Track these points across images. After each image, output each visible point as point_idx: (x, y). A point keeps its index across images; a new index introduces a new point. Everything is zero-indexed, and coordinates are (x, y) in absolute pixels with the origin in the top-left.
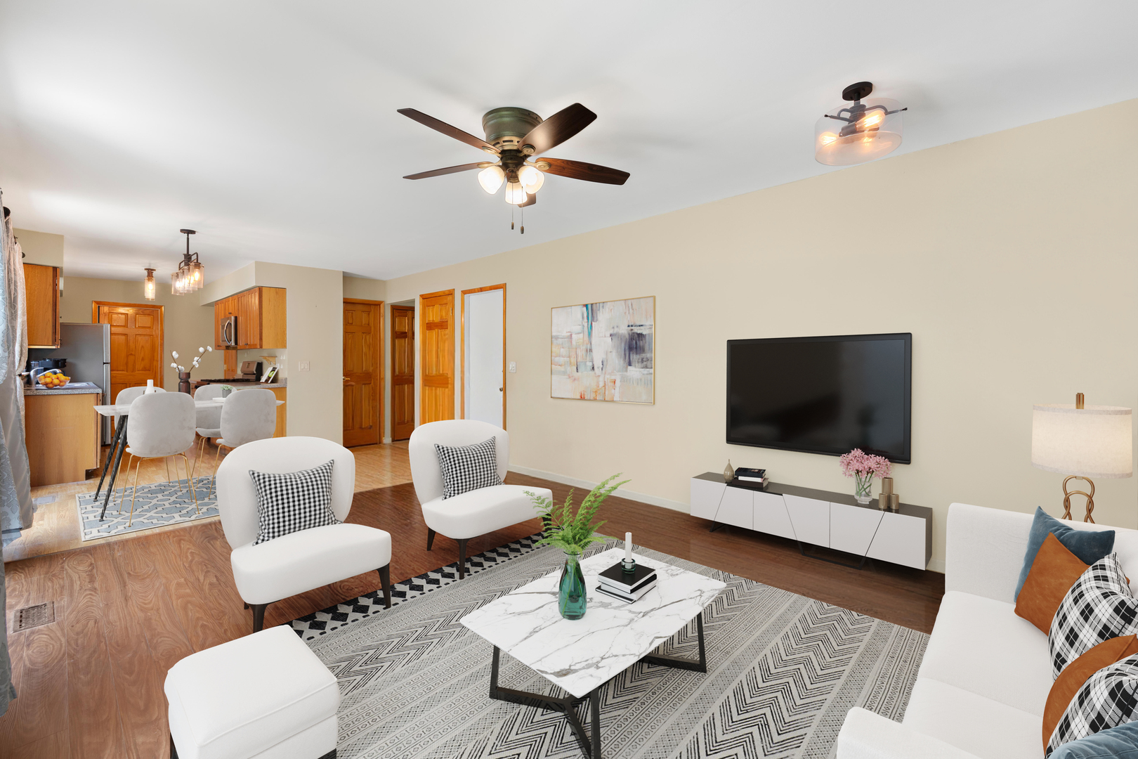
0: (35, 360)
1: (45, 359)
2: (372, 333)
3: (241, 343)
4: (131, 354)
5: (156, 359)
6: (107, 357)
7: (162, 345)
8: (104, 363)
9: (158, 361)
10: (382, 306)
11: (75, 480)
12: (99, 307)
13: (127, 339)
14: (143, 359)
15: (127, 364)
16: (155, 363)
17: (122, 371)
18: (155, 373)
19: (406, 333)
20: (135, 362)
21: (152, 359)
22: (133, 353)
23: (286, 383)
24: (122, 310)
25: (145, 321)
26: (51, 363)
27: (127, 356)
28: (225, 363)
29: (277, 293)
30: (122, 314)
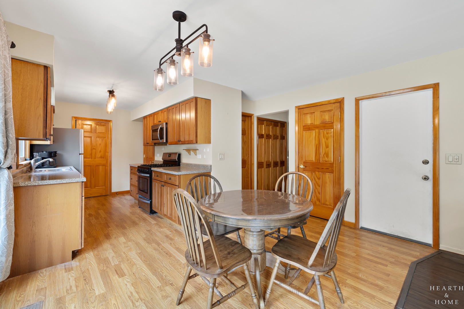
0: (36, 152)
1: (43, 152)
2: (247, 134)
3: (169, 141)
4: (94, 149)
5: (107, 151)
6: (82, 151)
7: (111, 143)
8: (80, 154)
9: (108, 153)
10: (252, 117)
11: (63, 261)
12: (76, 120)
13: (91, 140)
14: (100, 152)
15: (91, 154)
16: (107, 154)
17: (89, 158)
18: (107, 160)
19: (263, 135)
20: (96, 153)
21: (105, 151)
22: (95, 148)
23: (211, 169)
24: (89, 123)
25: (101, 129)
26: (47, 154)
27: (92, 150)
28: (144, 153)
29: (206, 103)
30: (89, 125)
